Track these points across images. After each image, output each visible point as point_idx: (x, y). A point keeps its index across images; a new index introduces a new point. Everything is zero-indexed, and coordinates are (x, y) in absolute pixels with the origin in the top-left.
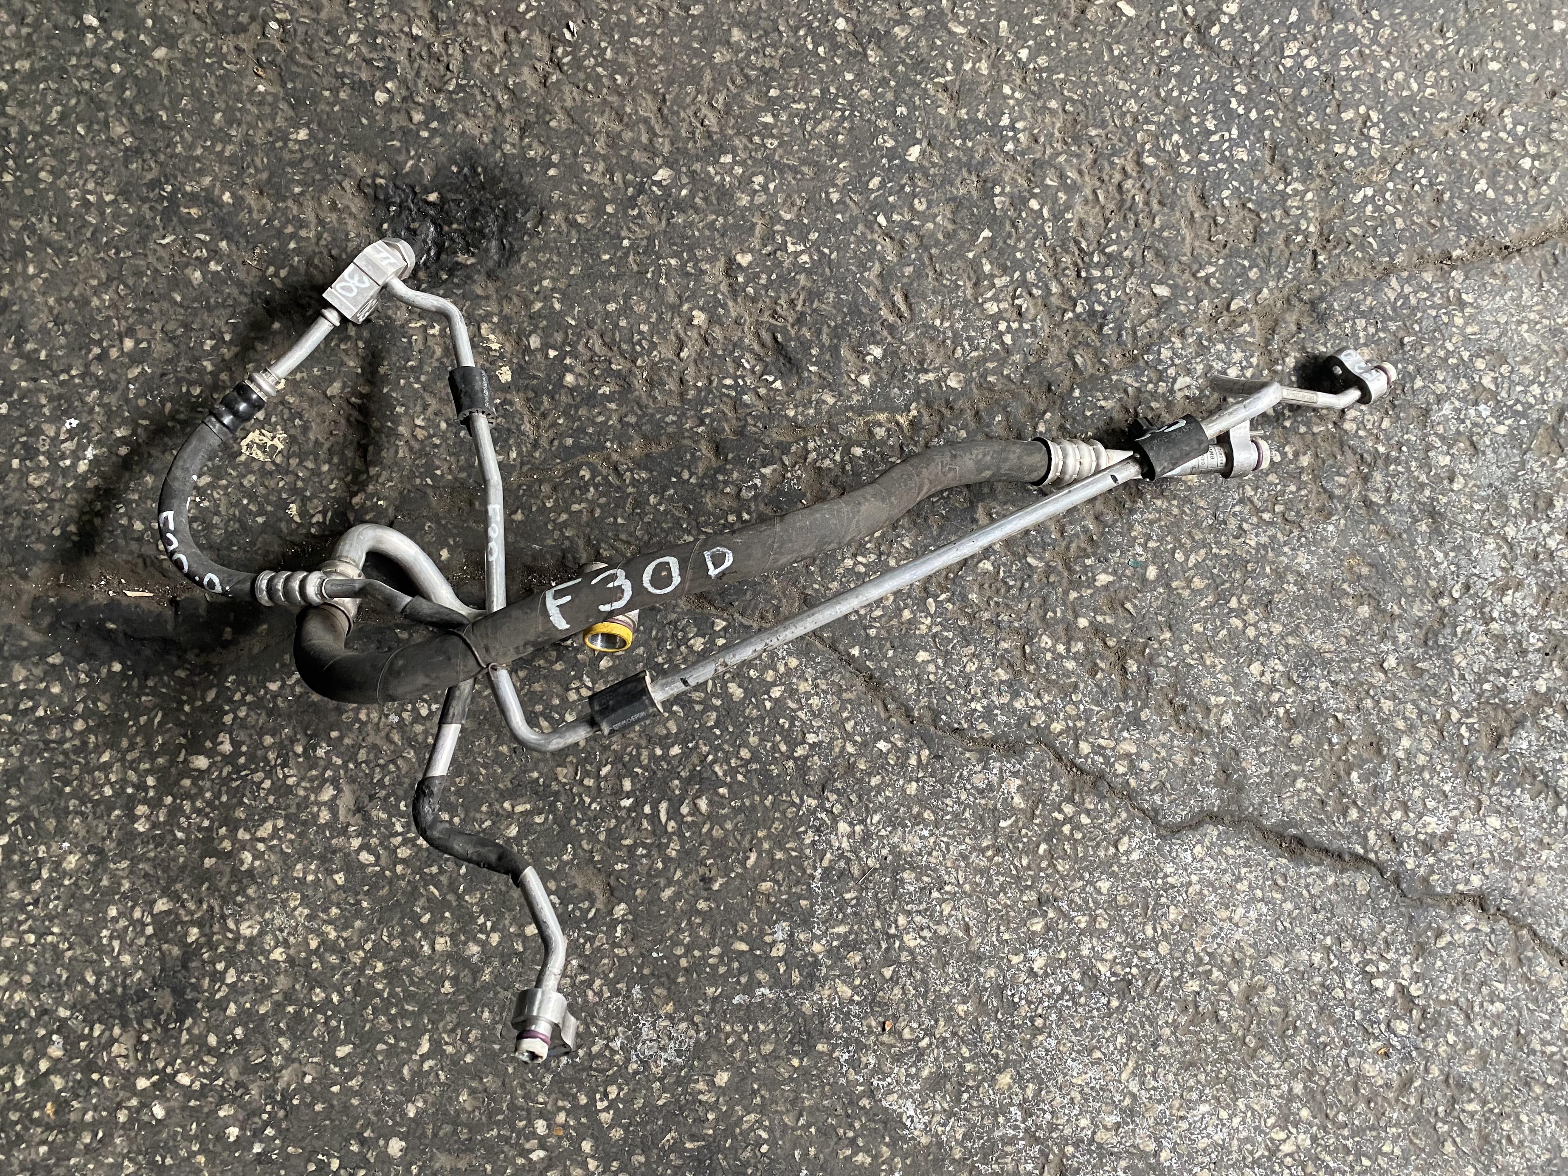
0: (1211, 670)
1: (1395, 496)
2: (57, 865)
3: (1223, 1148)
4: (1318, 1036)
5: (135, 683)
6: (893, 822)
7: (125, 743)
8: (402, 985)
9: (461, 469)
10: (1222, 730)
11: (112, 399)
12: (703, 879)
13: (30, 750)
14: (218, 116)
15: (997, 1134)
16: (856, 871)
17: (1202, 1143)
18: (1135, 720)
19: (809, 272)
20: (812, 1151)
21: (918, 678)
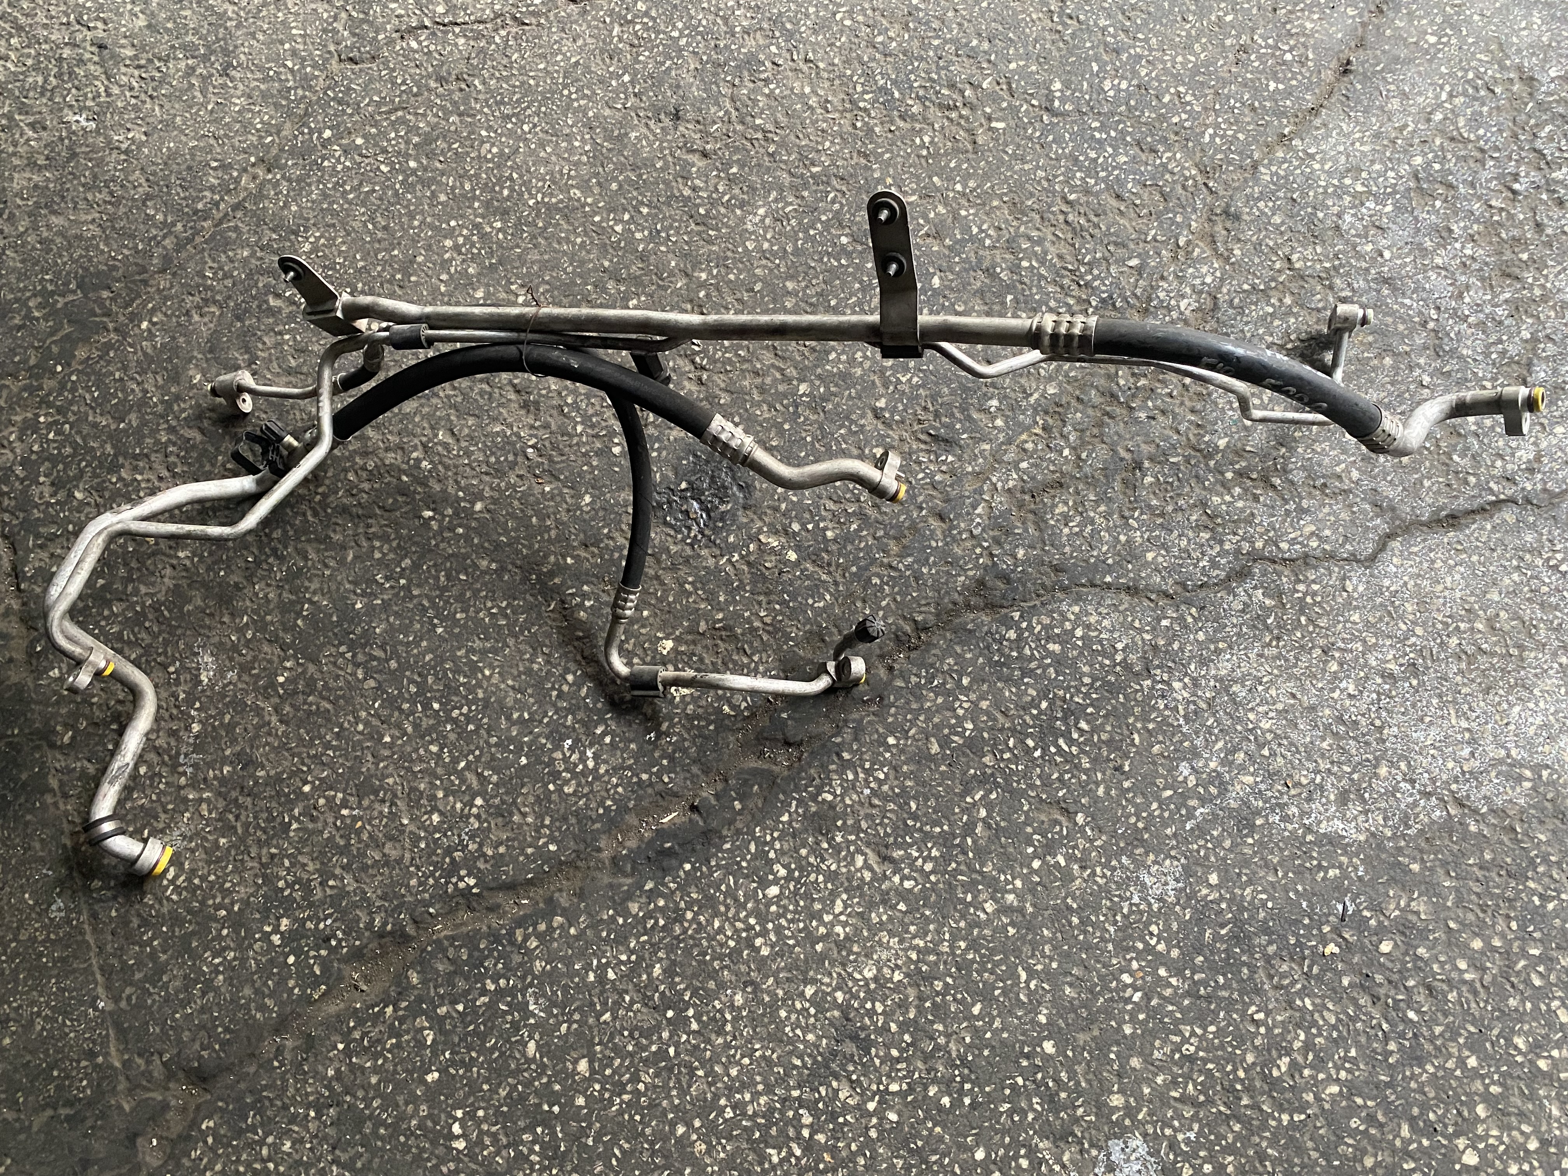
0: (1323, 453)
1: (1356, 286)
2: (732, 1007)
3: (1545, 726)
4: (1552, 622)
5: (704, 869)
6: (1204, 662)
7: (722, 909)
8: (984, 947)
9: (804, 625)
10: (1357, 483)
11: (580, 715)
12: (1116, 769)
13: (670, 949)
14: (534, 520)
15: (1403, 806)
16: (1204, 706)
17: (1532, 731)
18: (1302, 511)
19: (923, 386)
20: (1300, 888)
21: (1156, 570)
